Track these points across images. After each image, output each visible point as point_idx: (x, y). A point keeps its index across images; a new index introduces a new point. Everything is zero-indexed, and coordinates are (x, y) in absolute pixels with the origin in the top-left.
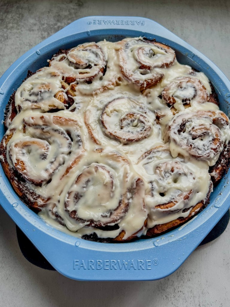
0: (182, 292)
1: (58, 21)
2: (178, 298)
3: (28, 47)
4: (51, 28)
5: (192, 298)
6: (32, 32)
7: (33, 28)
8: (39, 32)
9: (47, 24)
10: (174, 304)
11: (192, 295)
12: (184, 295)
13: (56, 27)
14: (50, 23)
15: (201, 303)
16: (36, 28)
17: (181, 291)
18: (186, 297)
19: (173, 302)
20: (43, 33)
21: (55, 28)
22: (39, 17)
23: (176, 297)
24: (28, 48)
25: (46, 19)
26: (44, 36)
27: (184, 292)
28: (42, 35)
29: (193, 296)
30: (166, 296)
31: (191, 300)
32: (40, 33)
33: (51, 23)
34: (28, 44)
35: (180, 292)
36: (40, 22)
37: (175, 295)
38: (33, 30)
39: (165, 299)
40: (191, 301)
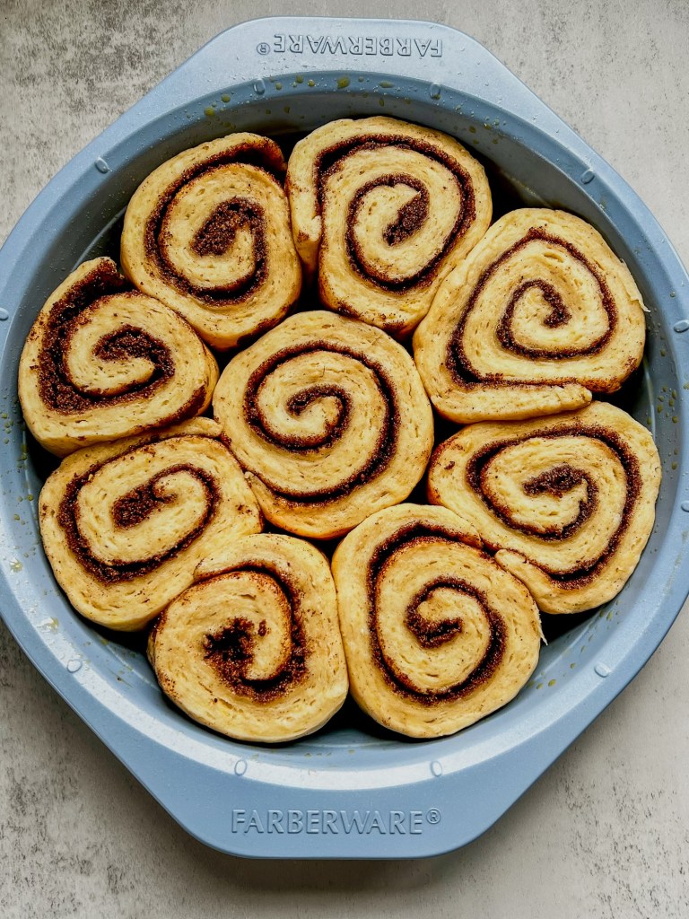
0: (634, 848)
1: (110, 24)
2: (627, 864)
3: (34, 150)
4: (93, 60)
5: (661, 857)
6: (31, 90)
7: (30, 71)
8: (55, 83)
9: (74, 43)
10: (618, 880)
11: (660, 849)
12: (641, 854)
13: (108, 51)
14: (84, 36)
15: (684, 866)
16: (40, 67)
17: (631, 847)
18: (646, 857)
19: (616, 876)
20: (71, 84)
21: (107, 58)
22: (40, 20)
23: (621, 863)
24: (35, 155)
25: (67, 20)
26: (76, 96)
27: (639, 848)
28: (69, 93)
29: (662, 852)
30: (596, 865)
31: (659, 862)
32: (60, 89)
33: (89, 37)
34: (34, 141)
35: (629, 850)
36: (48, 38)
37: (618, 858)
38: (32, 79)
39: (593, 873)
40: (659, 865)
